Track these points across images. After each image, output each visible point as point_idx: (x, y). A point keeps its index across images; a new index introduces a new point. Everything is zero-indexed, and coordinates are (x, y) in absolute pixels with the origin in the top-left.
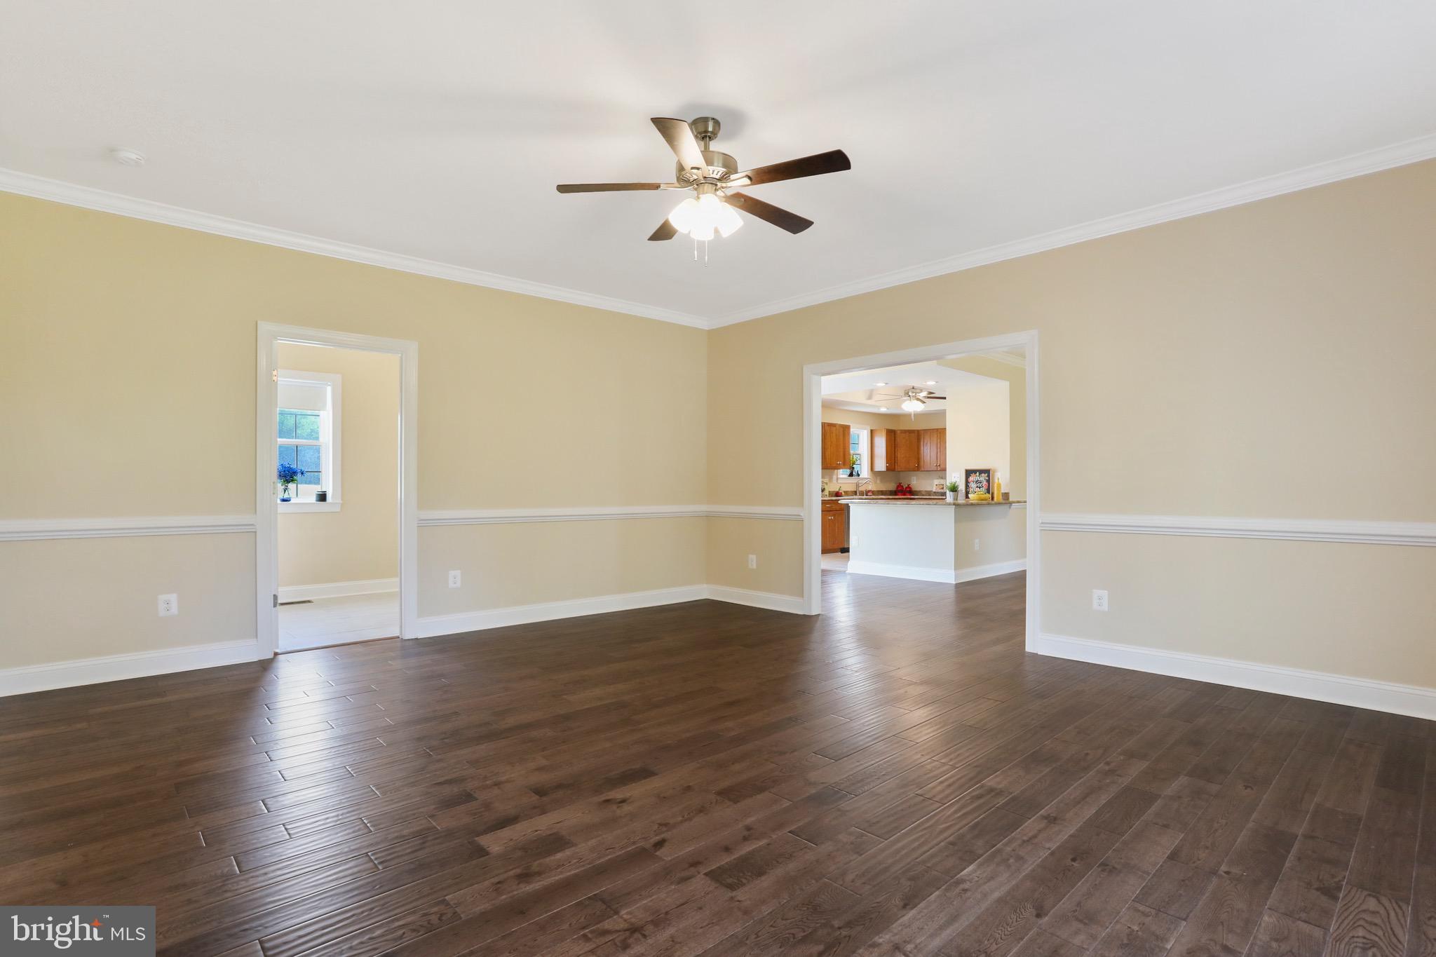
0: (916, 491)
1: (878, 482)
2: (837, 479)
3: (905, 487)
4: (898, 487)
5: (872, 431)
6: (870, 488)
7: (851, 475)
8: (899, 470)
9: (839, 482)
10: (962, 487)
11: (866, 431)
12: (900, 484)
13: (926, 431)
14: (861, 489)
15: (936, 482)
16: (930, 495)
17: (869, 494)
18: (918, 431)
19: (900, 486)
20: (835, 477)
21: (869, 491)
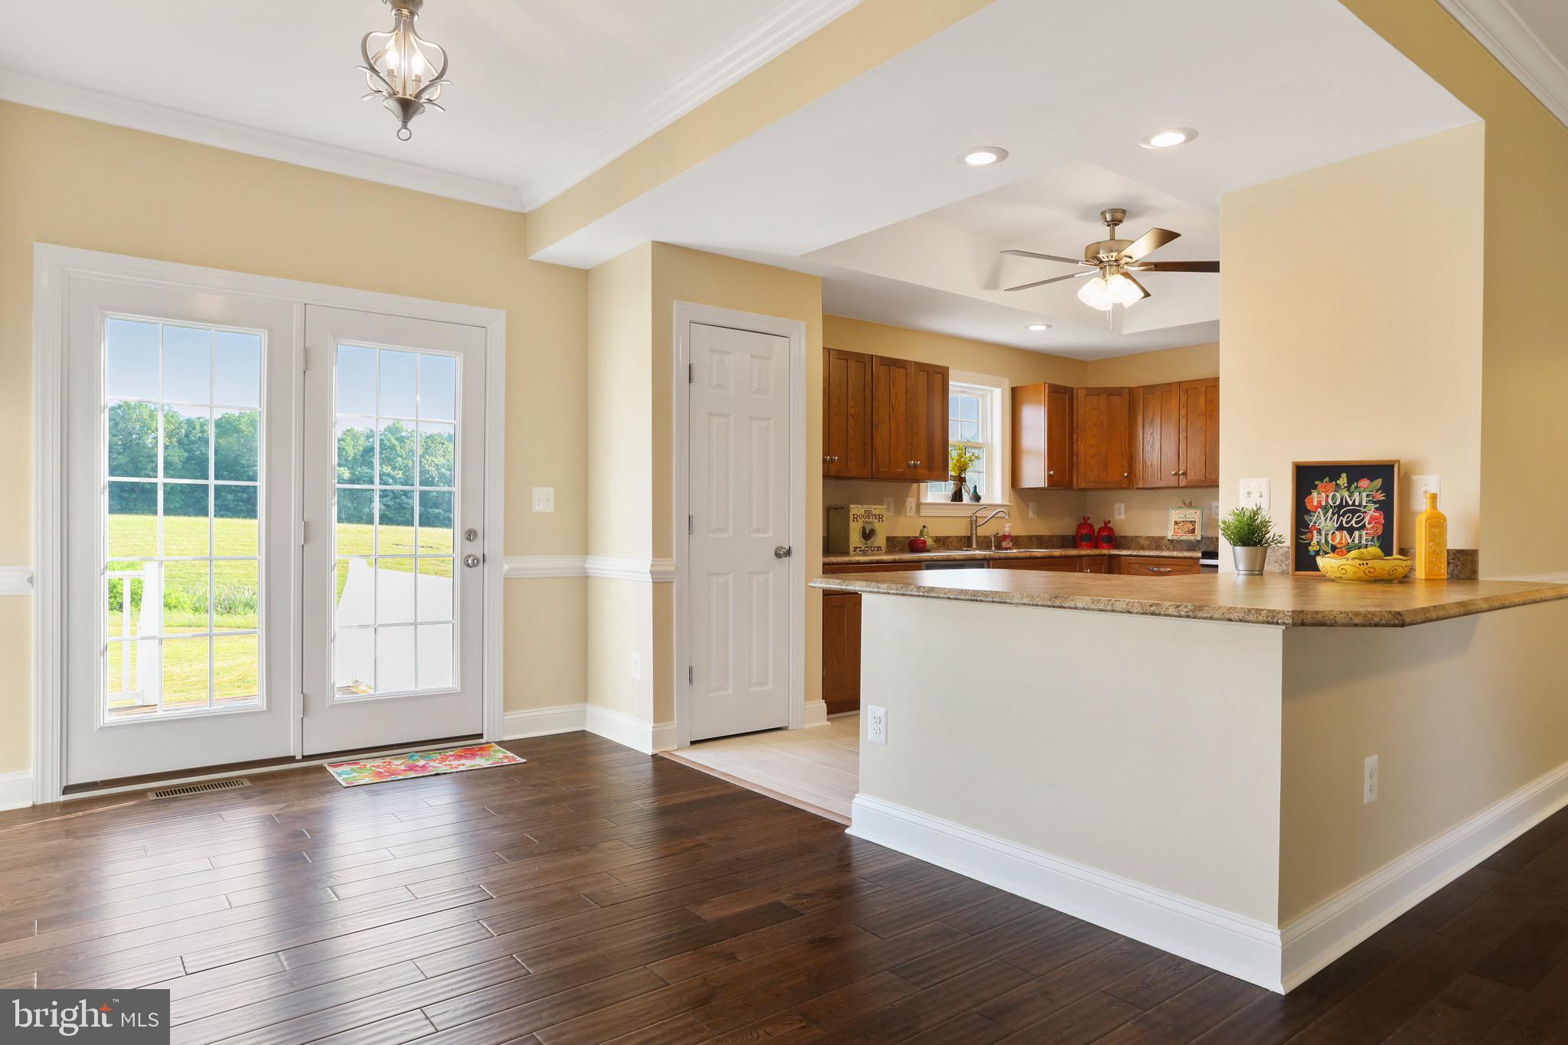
0: (1124, 537)
1: (1031, 515)
2: (919, 506)
3: (1096, 528)
4: (1080, 527)
5: (1014, 391)
6: (1007, 529)
7: (957, 496)
8: (1083, 486)
9: (923, 513)
10: (1281, 526)
11: (997, 393)
12: (1086, 519)
13: (1149, 389)
14: (982, 531)
15: (1176, 515)
16: (1158, 548)
17: (1004, 544)
18: (1131, 391)
19: (1085, 524)
20: (911, 502)
21: (1005, 537)
